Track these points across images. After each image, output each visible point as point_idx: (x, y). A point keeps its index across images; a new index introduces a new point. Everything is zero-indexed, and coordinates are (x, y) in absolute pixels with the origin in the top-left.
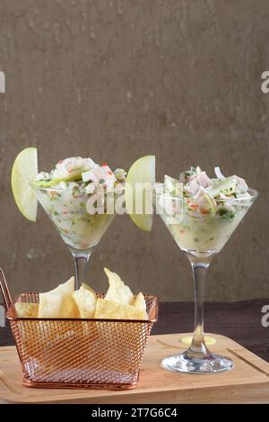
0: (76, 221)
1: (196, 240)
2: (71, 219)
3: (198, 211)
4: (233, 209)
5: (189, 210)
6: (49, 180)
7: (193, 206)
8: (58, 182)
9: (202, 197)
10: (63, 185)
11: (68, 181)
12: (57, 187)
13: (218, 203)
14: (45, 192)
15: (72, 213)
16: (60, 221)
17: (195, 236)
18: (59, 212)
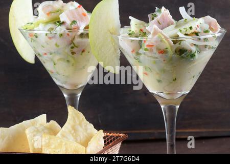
0: (56, 62)
1: (159, 81)
2: (52, 60)
3: (155, 50)
4: (194, 49)
5: (146, 50)
7: (148, 46)
9: (156, 36)
13: (175, 42)
15: (51, 54)
17: (157, 77)
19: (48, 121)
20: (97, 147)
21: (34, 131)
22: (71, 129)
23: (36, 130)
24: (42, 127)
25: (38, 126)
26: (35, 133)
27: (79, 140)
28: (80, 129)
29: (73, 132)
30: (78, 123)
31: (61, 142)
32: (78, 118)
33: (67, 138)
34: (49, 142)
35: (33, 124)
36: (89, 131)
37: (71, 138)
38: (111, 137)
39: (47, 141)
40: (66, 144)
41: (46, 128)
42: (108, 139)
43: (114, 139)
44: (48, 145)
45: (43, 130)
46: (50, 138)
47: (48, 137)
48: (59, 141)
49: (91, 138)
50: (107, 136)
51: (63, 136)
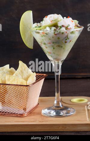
0: (55, 47)
2: (53, 46)
6: (40, 27)
8: (45, 27)
10: (48, 29)
11: (50, 27)
12: (45, 30)
14: (38, 33)
15: (53, 43)
16: (46, 48)
18: (46, 43)
19: (10, 68)
20: (32, 81)
21: (3, 73)
22: (20, 72)
23: (3, 72)
24: (6, 71)
25: (4, 70)
26: (3, 74)
27: (24, 77)
28: (25, 72)
29: (21, 73)
30: (24, 69)
31: (15, 78)
32: (24, 66)
33: (18, 76)
34: (9, 78)
35: (3, 69)
36: (29, 73)
37: (20, 76)
38: (40, 76)
39: (8, 78)
40: (17, 80)
41: (8, 71)
42: (38, 77)
43: (41, 77)
44: (9, 80)
45: (7, 72)
46: (10, 77)
47: (9, 76)
48: (14, 78)
49: (30, 76)
50: (38, 75)
51: (16, 75)
